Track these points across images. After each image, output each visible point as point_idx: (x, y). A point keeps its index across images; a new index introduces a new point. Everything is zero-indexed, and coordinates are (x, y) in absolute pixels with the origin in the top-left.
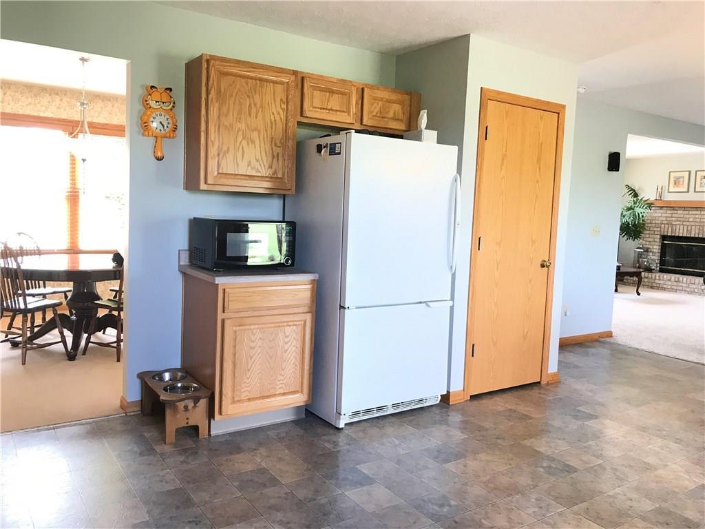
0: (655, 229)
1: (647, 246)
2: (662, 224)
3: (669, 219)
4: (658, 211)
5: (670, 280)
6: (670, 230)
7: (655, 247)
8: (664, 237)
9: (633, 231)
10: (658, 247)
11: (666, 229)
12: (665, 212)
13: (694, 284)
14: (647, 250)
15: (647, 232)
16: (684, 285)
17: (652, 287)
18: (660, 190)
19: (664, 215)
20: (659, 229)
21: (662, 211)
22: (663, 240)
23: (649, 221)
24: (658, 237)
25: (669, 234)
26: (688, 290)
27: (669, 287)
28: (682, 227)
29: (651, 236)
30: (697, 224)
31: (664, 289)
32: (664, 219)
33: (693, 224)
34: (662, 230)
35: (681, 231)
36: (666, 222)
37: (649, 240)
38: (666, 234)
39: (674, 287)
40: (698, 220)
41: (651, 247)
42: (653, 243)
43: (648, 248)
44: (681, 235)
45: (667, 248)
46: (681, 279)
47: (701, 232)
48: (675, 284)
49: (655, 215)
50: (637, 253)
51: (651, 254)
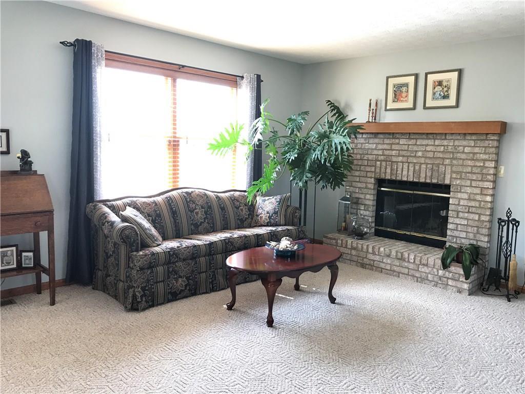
0: (368, 169)
1: (357, 195)
2: (377, 160)
3: (387, 153)
4: (371, 141)
5: (389, 256)
6: (389, 170)
7: (368, 197)
8: (381, 182)
9: (331, 173)
10: (371, 197)
11: (383, 170)
12: (381, 141)
13: (427, 265)
14: (357, 202)
15: (357, 173)
16: (411, 266)
17: (363, 266)
18: (373, 106)
19: (380, 147)
20: (373, 169)
21: (376, 141)
22: (380, 186)
23: (358, 157)
24: (373, 180)
25: (388, 177)
26: (417, 275)
27: (388, 267)
28: (406, 166)
29: (363, 179)
30: (428, 161)
31: (381, 270)
32: (380, 152)
33: (422, 160)
34: (378, 170)
35: (405, 173)
36: (382, 158)
37: (359, 185)
38: (383, 176)
39: (396, 268)
40: (430, 155)
41: (362, 196)
42: (365, 191)
43: (358, 198)
44: (405, 179)
45: (386, 198)
46: (406, 255)
47: (435, 174)
48: (397, 263)
49: (367, 146)
50: (343, 208)
51: (362, 207)
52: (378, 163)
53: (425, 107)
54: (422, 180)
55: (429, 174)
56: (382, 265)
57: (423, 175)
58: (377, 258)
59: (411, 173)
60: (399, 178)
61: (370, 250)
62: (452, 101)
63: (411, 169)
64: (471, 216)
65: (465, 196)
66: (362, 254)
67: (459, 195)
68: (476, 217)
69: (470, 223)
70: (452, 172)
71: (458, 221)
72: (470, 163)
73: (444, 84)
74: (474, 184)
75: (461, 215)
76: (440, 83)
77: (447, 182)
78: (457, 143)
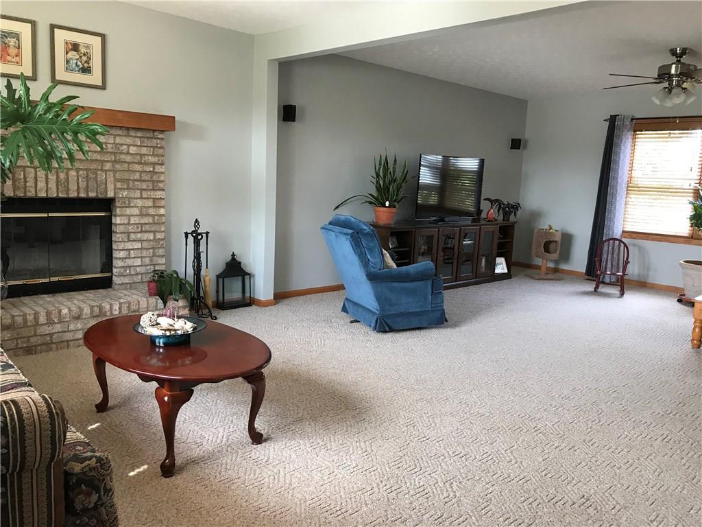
35: (41, 184)
44: (42, 195)
53: (55, 81)
55: (83, 184)
56: (69, 336)
58: (58, 328)
59: (52, 185)
60: (31, 194)
61: (42, 320)
62: (95, 78)
63: (52, 177)
64: (145, 236)
65: (136, 211)
66: (24, 332)
67: (128, 211)
68: (151, 236)
69: (145, 245)
70: (116, 180)
71: (129, 246)
72: (137, 167)
73: (83, 50)
74: (145, 194)
75: (133, 236)
77: (110, 194)
78: (118, 140)
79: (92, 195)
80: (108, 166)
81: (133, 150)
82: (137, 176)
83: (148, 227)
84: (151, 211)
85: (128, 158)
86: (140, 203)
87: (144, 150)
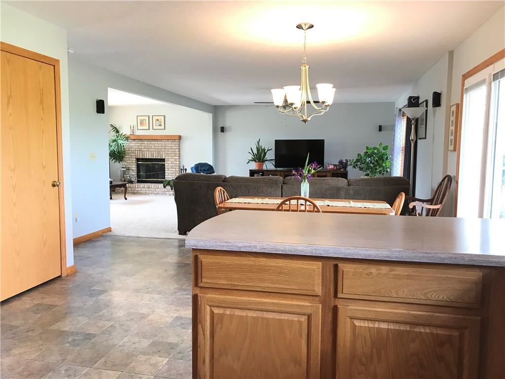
0: (132, 154)
1: (128, 166)
2: (136, 150)
3: (140, 147)
4: (133, 142)
5: (144, 188)
6: (141, 154)
7: (133, 166)
8: (138, 160)
9: (118, 156)
10: (135, 166)
11: (139, 154)
12: (137, 142)
13: (158, 188)
14: (128, 169)
15: (128, 157)
16: (153, 190)
17: (134, 193)
18: (132, 128)
19: (136, 145)
20: (134, 154)
21: (134, 142)
22: (138, 161)
23: (127, 149)
24: (135, 159)
25: (141, 157)
26: (155, 192)
27: (144, 192)
28: (148, 152)
29: (130, 159)
30: (156, 150)
31: (141, 194)
32: (137, 147)
33: (154, 150)
34: (136, 155)
35: (148, 155)
36: (138, 149)
37: (129, 162)
38: (139, 157)
39: (147, 192)
40: (157, 147)
41: (130, 166)
42: (131, 164)
43: (129, 167)
44: (148, 158)
45: (141, 167)
46: (150, 186)
47: (159, 155)
48: (147, 189)
49: (131, 145)
50: (122, 171)
51: (131, 171)
52: (136, 152)
53: (153, 129)
54: (155, 158)
55: (157, 154)
56: (142, 192)
57: (155, 155)
58: (139, 189)
59: (150, 155)
60: (145, 157)
61: (136, 187)
62: (162, 127)
63: (150, 153)
64: (173, 169)
65: (170, 162)
66: (133, 189)
67: (168, 162)
68: (174, 170)
69: (173, 172)
70: (165, 154)
71: (169, 172)
72: (171, 150)
73: (159, 120)
74: (173, 158)
75: (169, 169)
76: (158, 120)
77: (164, 158)
78: (166, 143)
79: (159, 158)
80: (163, 150)
81: (169, 145)
82: (170, 152)
83: (173, 167)
84: (175, 162)
85: (168, 148)
86: (171, 160)
87: (172, 145)
